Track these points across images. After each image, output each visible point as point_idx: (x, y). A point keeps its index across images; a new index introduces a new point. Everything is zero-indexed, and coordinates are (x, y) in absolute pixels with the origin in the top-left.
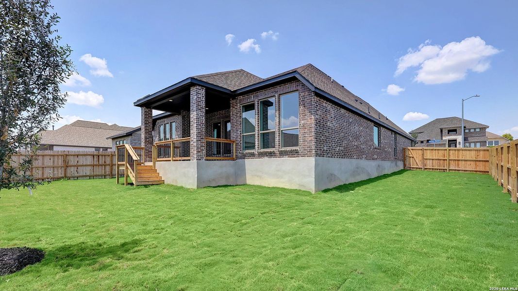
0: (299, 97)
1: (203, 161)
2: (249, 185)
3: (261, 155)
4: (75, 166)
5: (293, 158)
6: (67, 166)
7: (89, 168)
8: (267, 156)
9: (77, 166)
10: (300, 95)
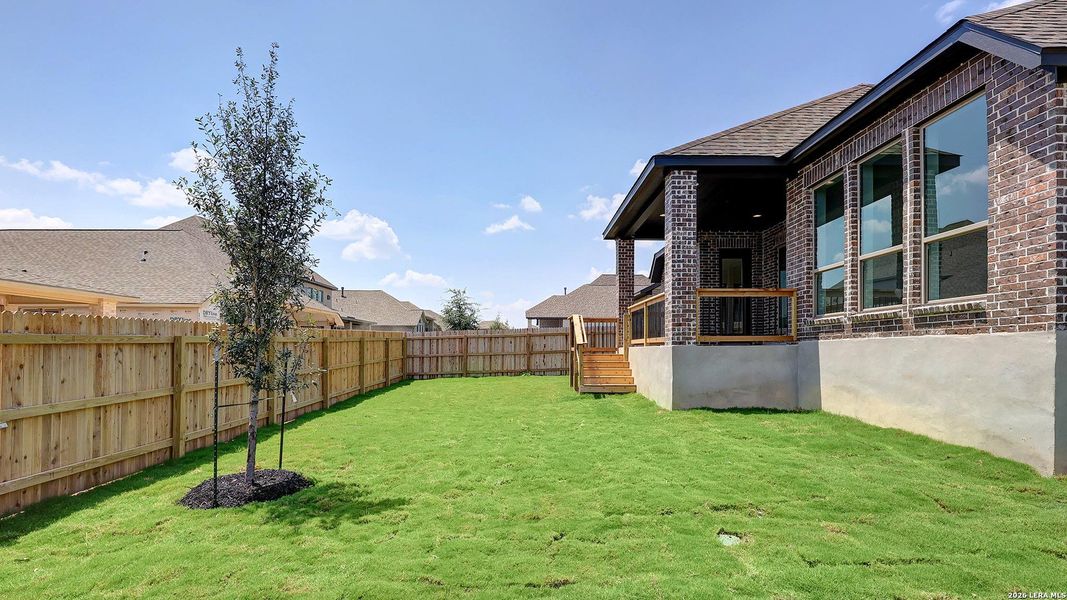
0: (990, 111)
1: (691, 346)
2: (829, 415)
3: (861, 327)
4: (540, 353)
5: (964, 337)
6: (530, 353)
7: (560, 357)
8: (876, 330)
9: (544, 353)
10: (991, 102)
